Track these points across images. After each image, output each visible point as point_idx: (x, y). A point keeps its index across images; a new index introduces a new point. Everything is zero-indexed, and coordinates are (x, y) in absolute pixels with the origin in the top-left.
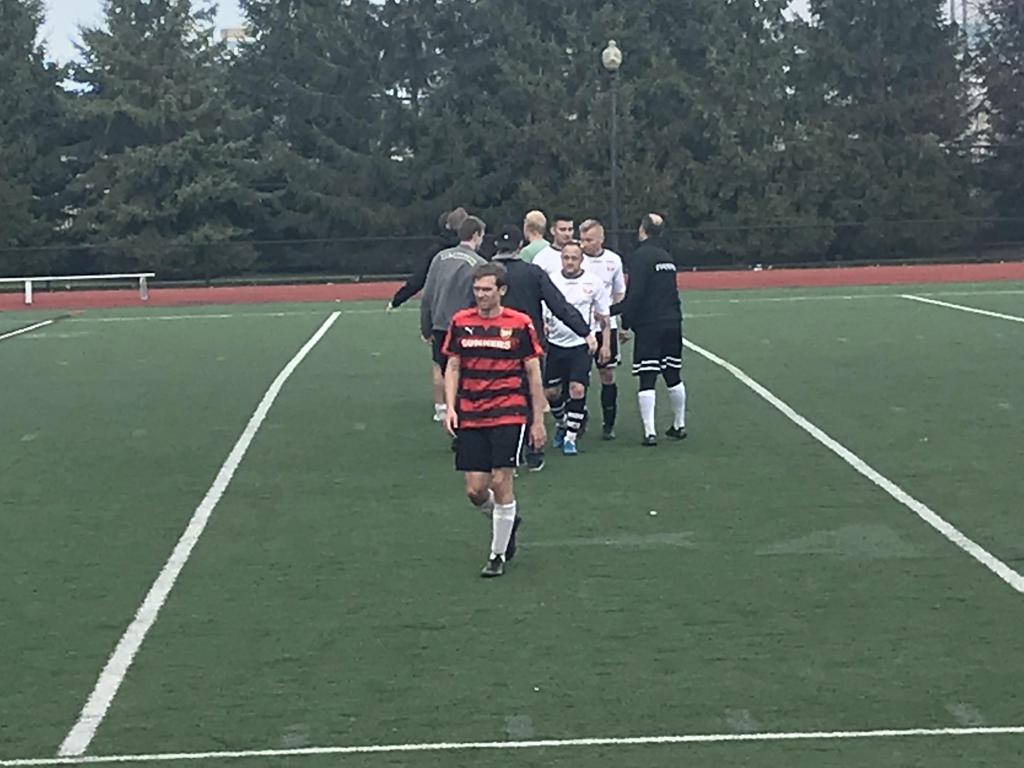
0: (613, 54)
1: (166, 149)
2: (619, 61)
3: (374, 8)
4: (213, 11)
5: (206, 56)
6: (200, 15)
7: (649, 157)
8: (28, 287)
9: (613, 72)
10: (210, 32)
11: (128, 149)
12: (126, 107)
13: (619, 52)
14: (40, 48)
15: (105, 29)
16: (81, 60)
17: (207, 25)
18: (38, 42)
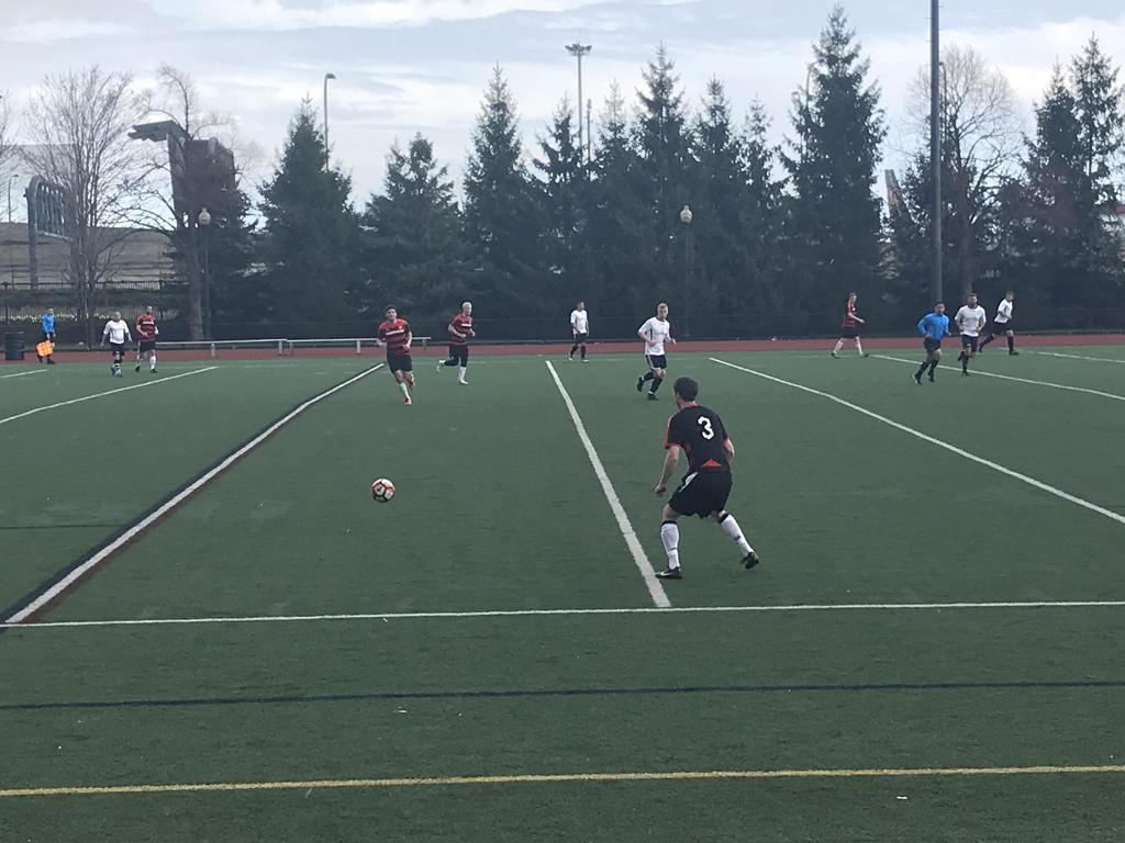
0: (687, 214)
1: (424, 266)
2: (690, 218)
3: (545, 185)
4: (451, 185)
5: (446, 212)
6: (443, 187)
7: (704, 274)
8: (358, 344)
9: (686, 223)
10: (449, 198)
11: (402, 266)
12: (402, 241)
13: (690, 213)
14: (351, 206)
15: (386, 195)
16: (372, 213)
17: (448, 194)
18: (348, 202)
